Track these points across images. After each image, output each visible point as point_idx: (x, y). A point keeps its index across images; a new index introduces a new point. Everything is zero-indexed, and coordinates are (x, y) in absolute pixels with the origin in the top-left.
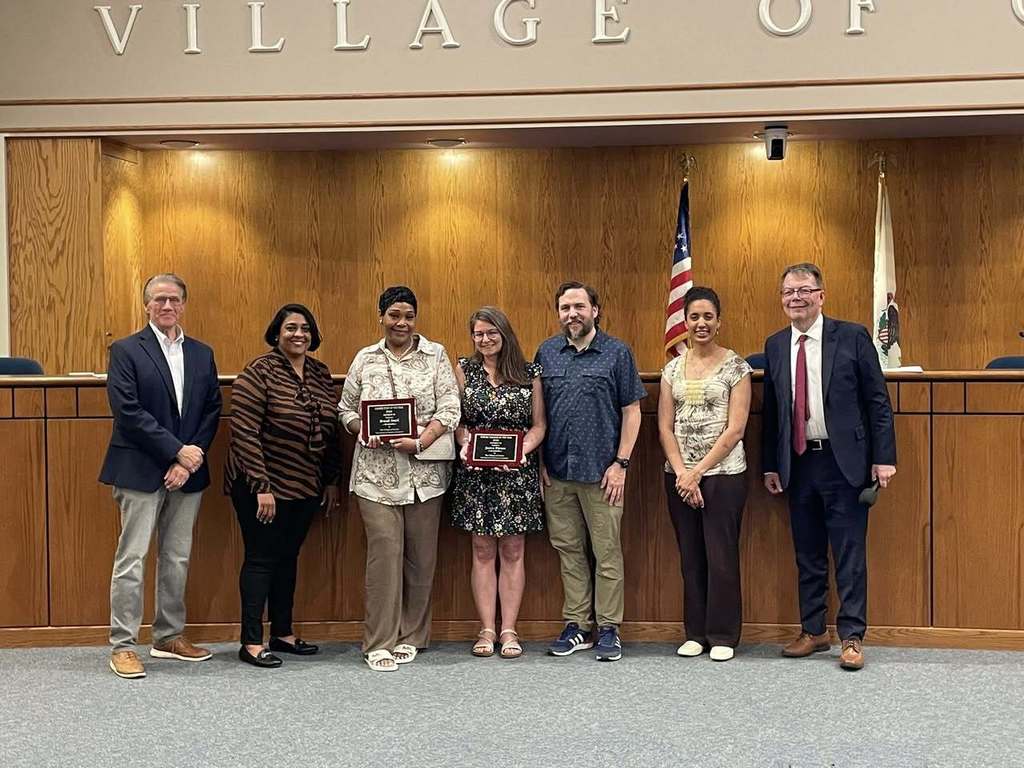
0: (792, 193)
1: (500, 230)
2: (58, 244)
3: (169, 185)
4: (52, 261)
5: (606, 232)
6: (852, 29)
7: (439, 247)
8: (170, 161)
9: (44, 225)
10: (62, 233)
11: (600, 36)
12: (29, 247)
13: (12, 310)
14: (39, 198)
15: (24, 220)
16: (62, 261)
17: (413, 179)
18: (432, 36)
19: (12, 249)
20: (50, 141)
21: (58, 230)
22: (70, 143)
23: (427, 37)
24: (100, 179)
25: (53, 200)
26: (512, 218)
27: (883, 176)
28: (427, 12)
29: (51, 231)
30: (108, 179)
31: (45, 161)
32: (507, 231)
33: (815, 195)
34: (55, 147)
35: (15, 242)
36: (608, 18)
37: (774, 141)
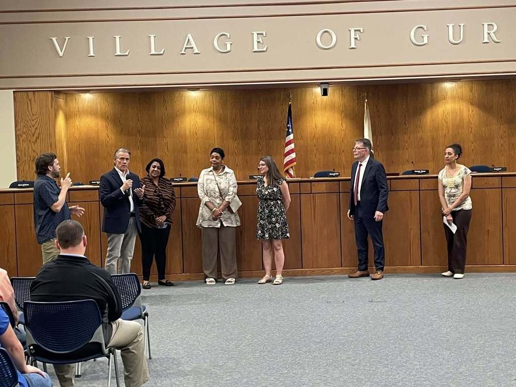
0: (332, 107)
1: (215, 124)
2: (36, 135)
3: (76, 107)
4: (34, 141)
5: (259, 124)
6: (351, 47)
7: (190, 131)
8: (77, 97)
9: (30, 127)
10: (38, 130)
11: (256, 49)
12: (24, 136)
13: (17, 162)
14: (28, 116)
15: (22, 124)
16: (38, 141)
17: (179, 103)
18: (190, 49)
19: (17, 137)
20: (32, 92)
21: (36, 129)
22: (41, 93)
23: (187, 50)
24: (53, 107)
25: (34, 116)
26: (220, 119)
27: (366, 101)
28: (187, 39)
29: (33, 129)
30: (56, 107)
31: (30, 100)
32: (218, 124)
33: (341, 108)
34: (34, 95)
35: (18, 133)
36: (258, 42)
37: (324, 89)
